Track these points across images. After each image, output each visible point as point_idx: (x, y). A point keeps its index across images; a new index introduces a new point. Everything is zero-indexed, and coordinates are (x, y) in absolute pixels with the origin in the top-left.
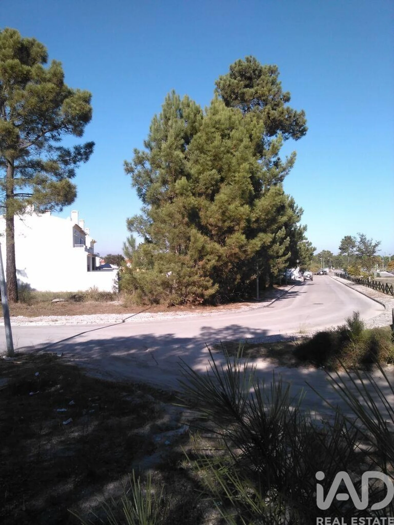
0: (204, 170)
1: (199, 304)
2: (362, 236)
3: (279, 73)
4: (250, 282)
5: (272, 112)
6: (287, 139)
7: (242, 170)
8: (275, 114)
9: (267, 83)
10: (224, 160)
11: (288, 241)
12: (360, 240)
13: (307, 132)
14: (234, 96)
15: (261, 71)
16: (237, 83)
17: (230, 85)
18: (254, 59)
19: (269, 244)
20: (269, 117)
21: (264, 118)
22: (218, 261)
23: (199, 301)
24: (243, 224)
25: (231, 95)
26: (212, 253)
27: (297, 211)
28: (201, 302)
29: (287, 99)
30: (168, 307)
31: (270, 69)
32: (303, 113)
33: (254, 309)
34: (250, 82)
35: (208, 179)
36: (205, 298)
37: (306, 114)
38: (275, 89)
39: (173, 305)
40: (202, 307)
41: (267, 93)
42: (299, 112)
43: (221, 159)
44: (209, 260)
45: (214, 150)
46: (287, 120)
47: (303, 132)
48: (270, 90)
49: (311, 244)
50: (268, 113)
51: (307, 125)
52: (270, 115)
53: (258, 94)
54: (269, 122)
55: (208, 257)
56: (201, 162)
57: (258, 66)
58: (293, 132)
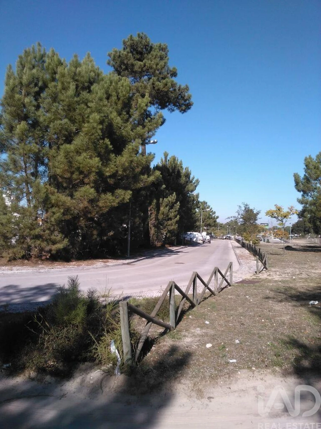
0: (54, 119)
1: (47, 259)
2: (246, 205)
3: (168, 51)
4: (107, 239)
5: (157, 83)
6: (173, 110)
7: (91, 121)
8: (160, 85)
9: (156, 57)
10: (78, 111)
11: (178, 205)
12: (244, 209)
13: (192, 107)
14: (123, 67)
15: (151, 48)
16: (125, 55)
17: (120, 56)
18: (145, 35)
19: (128, 201)
20: (154, 88)
21: (149, 89)
22: (64, 214)
23: (45, 255)
24: (92, 177)
25: (120, 66)
26: (58, 206)
27: (194, 182)
28: (48, 257)
29: (174, 74)
30: (9, 261)
31: (160, 46)
32: (187, 88)
33: (108, 266)
34: (142, 57)
35: (58, 128)
36: (52, 252)
37: (190, 89)
38: (162, 63)
39: (15, 259)
40: (50, 262)
41: (155, 66)
42: (183, 86)
43: (74, 110)
44: (54, 213)
45: (67, 100)
46: (172, 93)
47: (188, 106)
48: (157, 64)
49: (215, 213)
50: (153, 84)
51: (192, 100)
52: (154, 86)
53: (146, 67)
54: (154, 92)
55: (54, 209)
56: (53, 110)
57: (148, 43)
58: (180, 105)
